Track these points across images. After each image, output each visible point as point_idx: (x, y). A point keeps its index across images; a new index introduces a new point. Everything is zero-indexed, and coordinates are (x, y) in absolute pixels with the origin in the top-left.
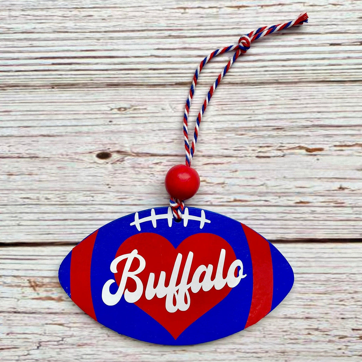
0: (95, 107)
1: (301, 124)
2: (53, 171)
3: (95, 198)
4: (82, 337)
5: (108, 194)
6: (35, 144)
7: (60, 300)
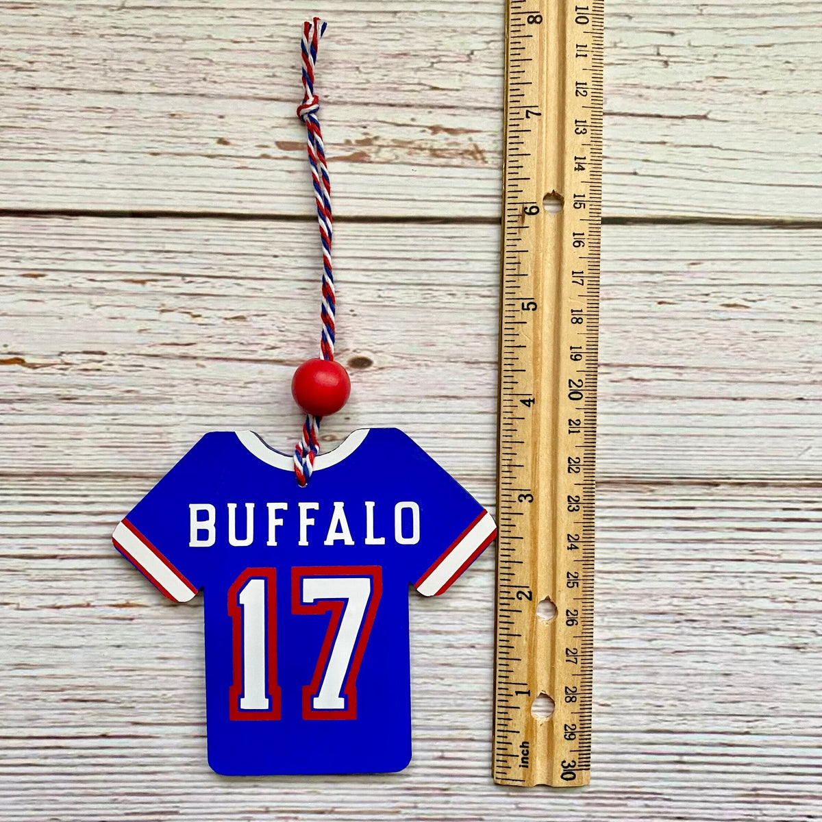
1: (31, 405)
2: (443, 339)
3: (376, 294)
4: (400, 68)
5: (355, 300)
6: (472, 385)
7: (435, 129)
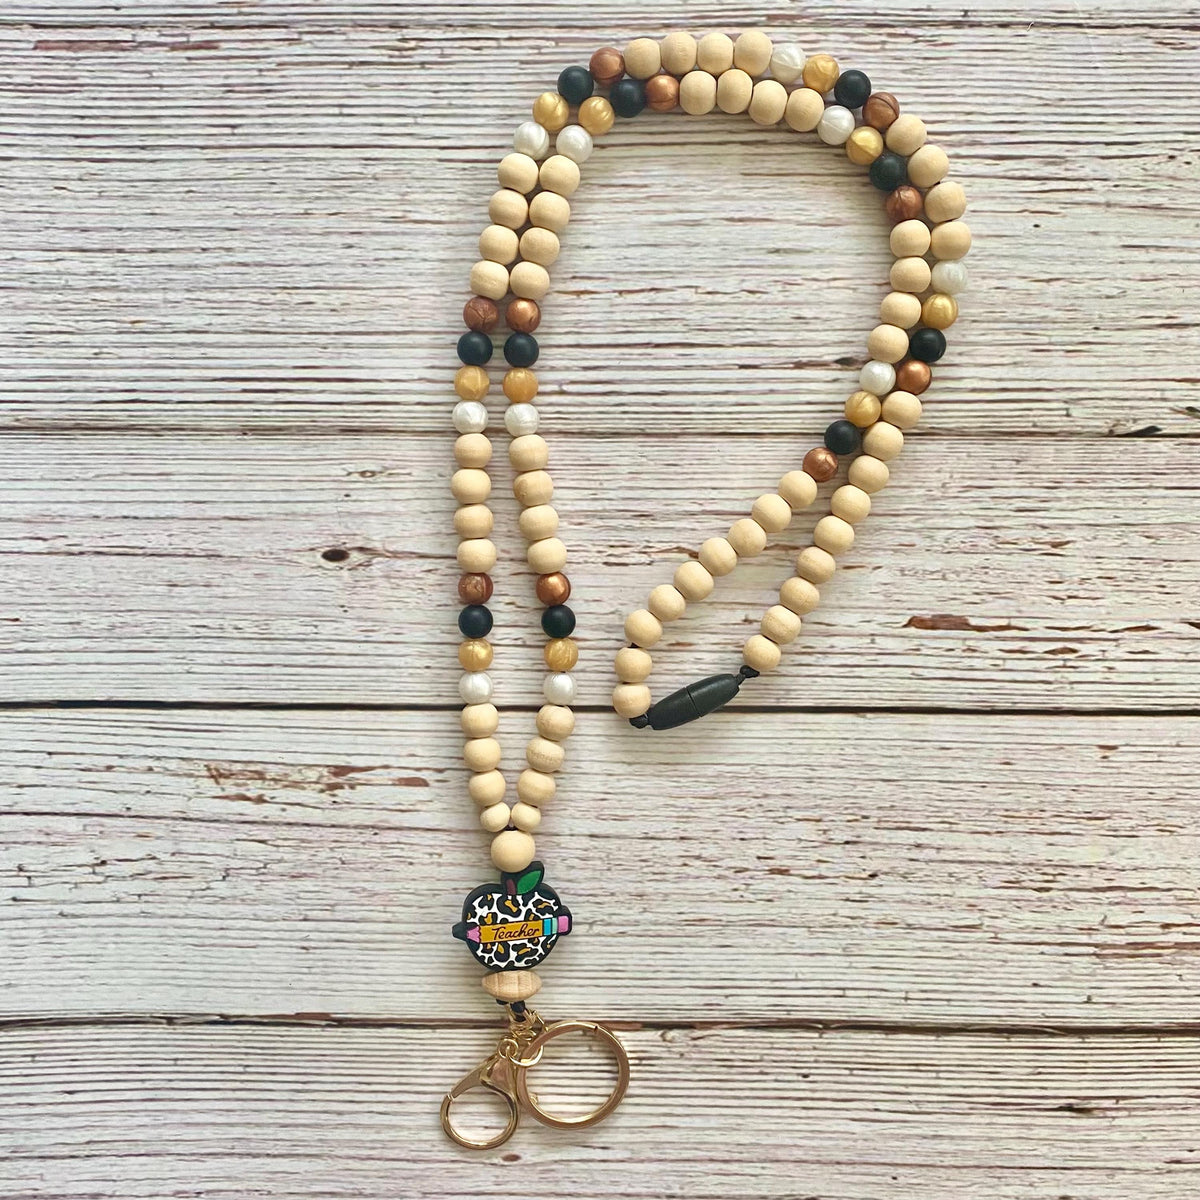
0: (320, 469)
1: (680, 509)
2: (246, 581)
3: (320, 629)
4: (298, 863)
5: (343, 622)
6: (214, 532)
7: (260, 800)
